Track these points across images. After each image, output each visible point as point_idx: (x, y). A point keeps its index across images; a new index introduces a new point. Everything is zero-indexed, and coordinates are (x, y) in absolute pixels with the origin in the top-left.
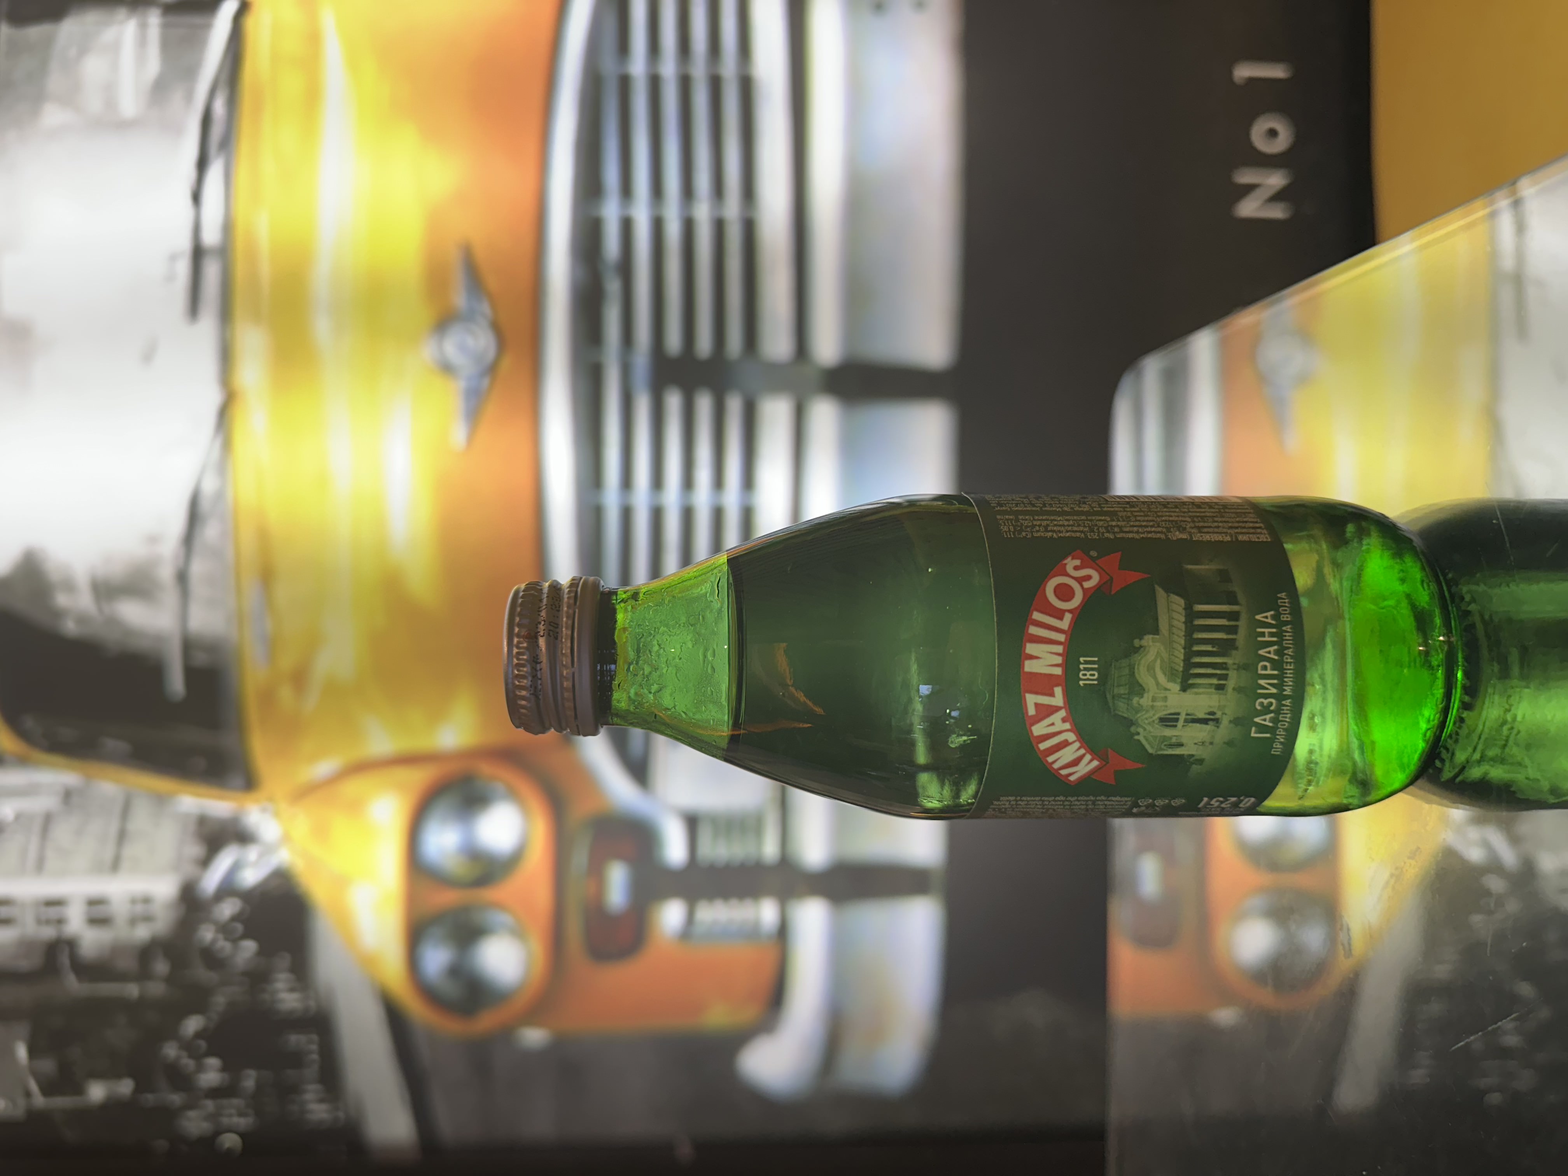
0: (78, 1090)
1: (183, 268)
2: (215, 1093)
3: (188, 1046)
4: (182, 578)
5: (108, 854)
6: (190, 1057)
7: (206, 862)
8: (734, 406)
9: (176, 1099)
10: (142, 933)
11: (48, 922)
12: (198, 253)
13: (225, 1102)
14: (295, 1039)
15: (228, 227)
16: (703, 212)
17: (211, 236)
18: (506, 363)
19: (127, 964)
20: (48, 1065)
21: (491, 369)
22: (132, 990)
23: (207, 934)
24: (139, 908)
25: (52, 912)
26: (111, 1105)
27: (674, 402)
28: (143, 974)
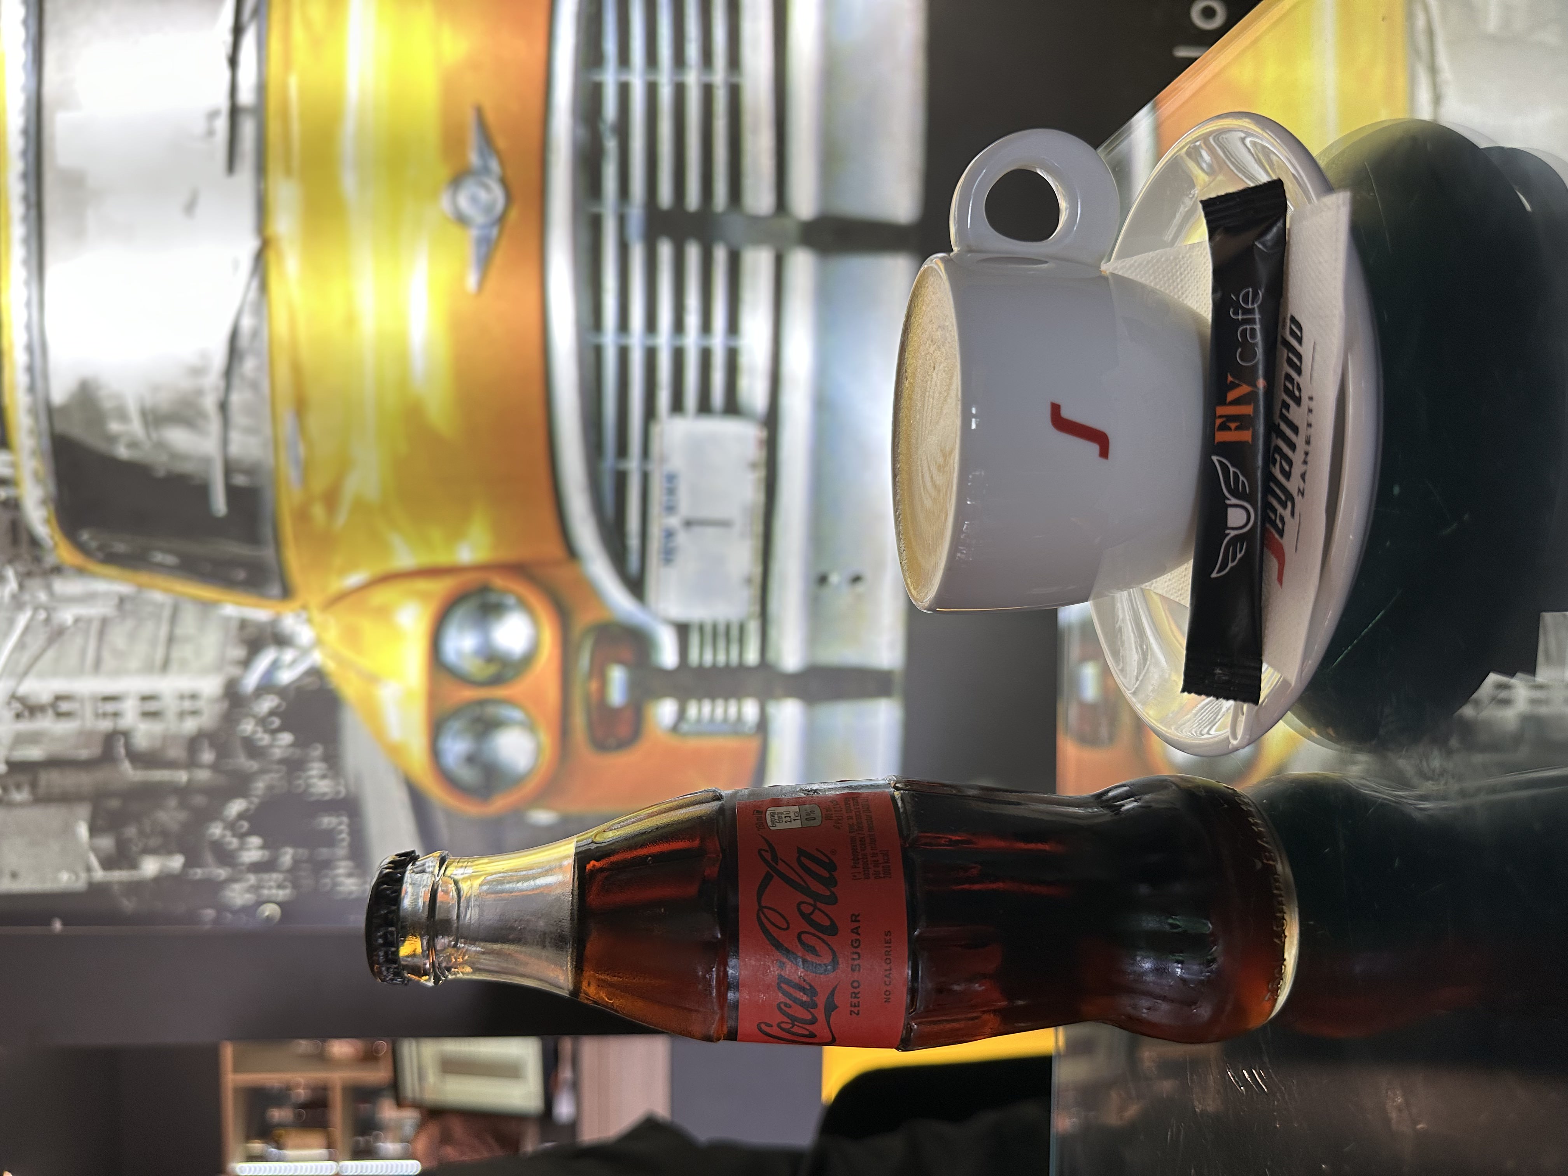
0: (133, 865)
1: (222, 124)
2: (257, 868)
3: (231, 826)
4: (223, 407)
5: (159, 654)
6: (234, 836)
7: (246, 663)
8: (720, 255)
9: (222, 873)
10: (190, 726)
11: (105, 715)
12: (235, 112)
13: (266, 876)
14: (327, 821)
15: (262, 88)
16: (692, 79)
17: (246, 96)
18: (514, 214)
19: (176, 752)
20: (106, 843)
21: (501, 220)
22: (182, 776)
23: (248, 727)
24: (187, 705)
25: (110, 707)
26: (162, 879)
27: (665, 251)
28: (192, 763)
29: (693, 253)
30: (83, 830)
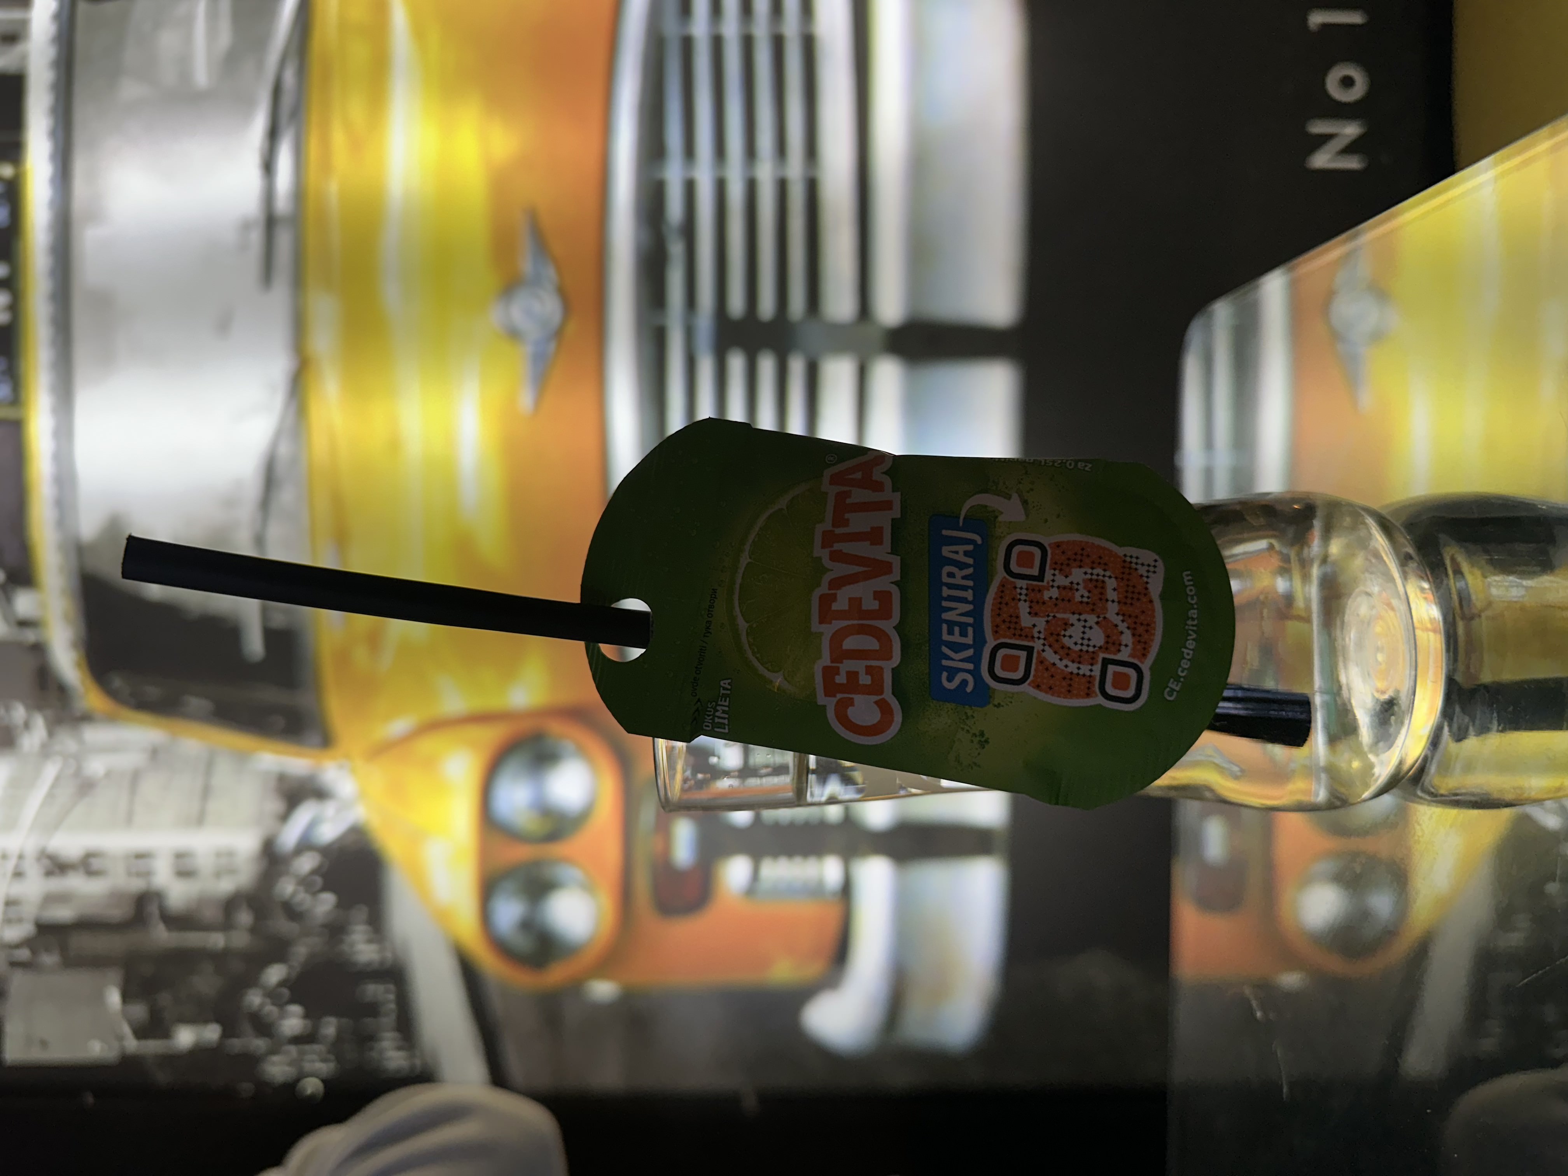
0: (168, 1034)
1: (256, 237)
2: (297, 1040)
3: (272, 995)
4: (259, 541)
5: (194, 808)
6: (274, 1004)
7: (285, 817)
8: (797, 367)
9: (259, 1044)
10: (226, 886)
11: (137, 874)
12: (271, 223)
13: (307, 1048)
14: (372, 989)
15: (299, 193)
16: (765, 173)
17: (283, 205)
18: (572, 328)
19: (211, 914)
20: (139, 1011)
21: (558, 334)
22: (217, 940)
23: (287, 888)
24: (223, 863)
25: (141, 865)
26: (199, 1051)
27: (736, 363)
28: (227, 924)
29: (767, 366)
30: (114, 997)
